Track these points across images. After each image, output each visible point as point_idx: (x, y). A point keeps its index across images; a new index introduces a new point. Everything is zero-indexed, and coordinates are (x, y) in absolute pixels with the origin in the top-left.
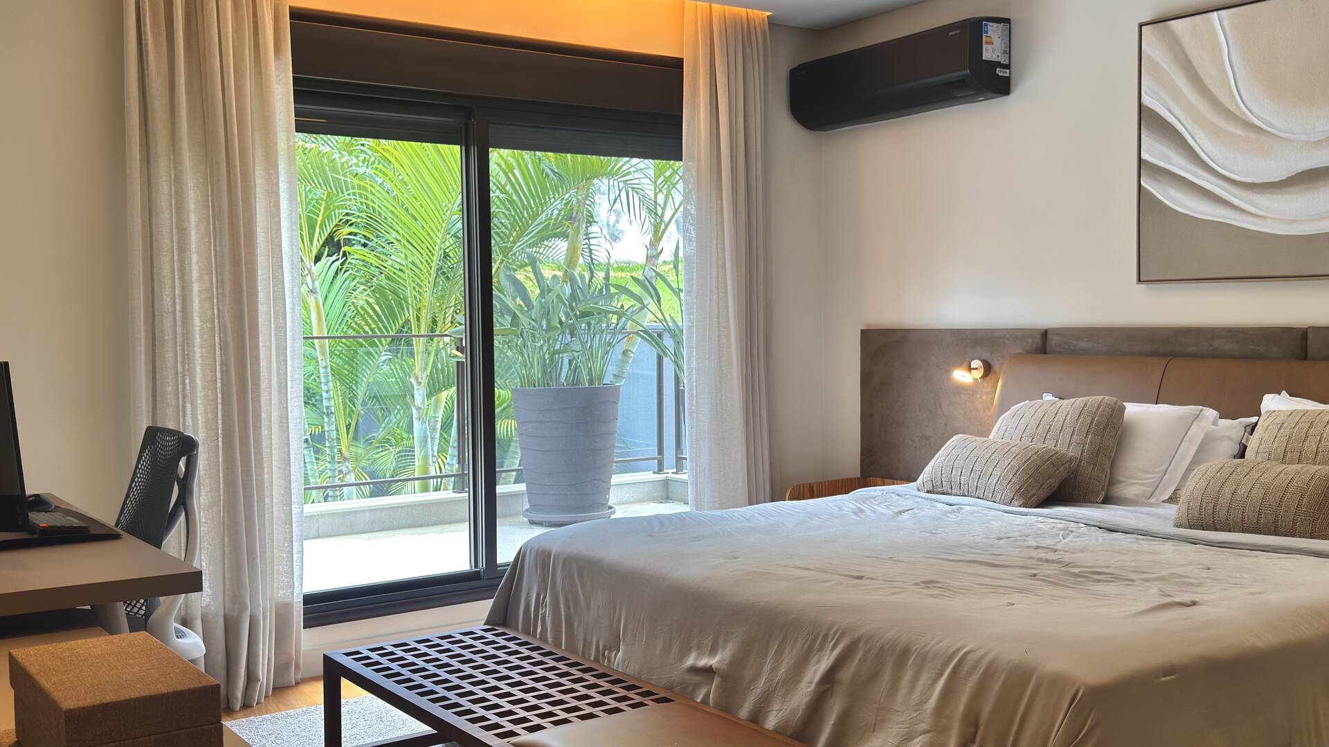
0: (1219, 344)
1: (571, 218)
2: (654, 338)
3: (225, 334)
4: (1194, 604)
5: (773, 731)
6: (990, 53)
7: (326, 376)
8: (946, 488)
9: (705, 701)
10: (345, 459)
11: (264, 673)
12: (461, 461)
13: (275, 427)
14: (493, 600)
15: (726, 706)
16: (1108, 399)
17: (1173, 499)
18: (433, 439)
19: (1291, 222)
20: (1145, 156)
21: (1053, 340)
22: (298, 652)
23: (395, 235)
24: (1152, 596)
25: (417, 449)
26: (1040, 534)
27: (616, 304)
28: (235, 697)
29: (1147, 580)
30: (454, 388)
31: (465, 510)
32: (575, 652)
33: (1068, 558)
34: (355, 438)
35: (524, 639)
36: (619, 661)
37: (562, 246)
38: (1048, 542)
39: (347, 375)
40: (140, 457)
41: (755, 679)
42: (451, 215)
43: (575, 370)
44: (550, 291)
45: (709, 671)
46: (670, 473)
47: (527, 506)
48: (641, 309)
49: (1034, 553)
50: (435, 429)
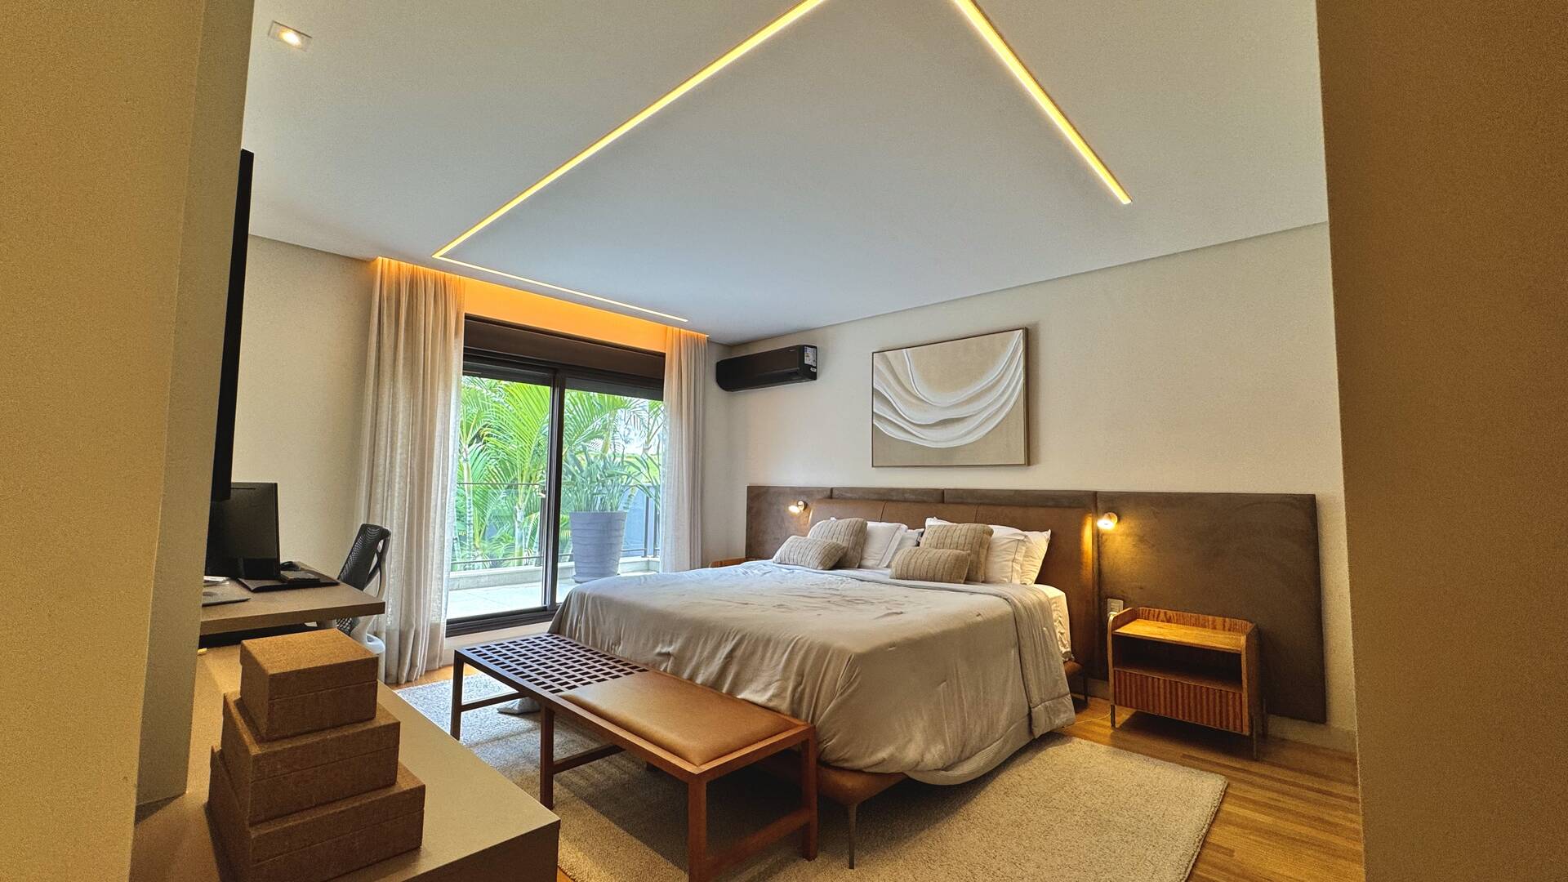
0: (907, 496)
1: (605, 428)
2: (645, 489)
3: (413, 476)
4: (902, 613)
5: (701, 684)
6: (808, 360)
7: (470, 504)
8: (787, 562)
9: (665, 670)
10: (477, 549)
11: (421, 663)
12: (540, 550)
13: (437, 526)
14: (551, 622)
15: (676, 672)
16: (860, 520)
17: (888, 566)
18: (526, 539)
19: (937, 442)
20: (875, 410)
21: (836, 493)
22: (441, 650)
23: (513, 433)
24: (882, 610)
25: (517, 543)
26: (830, 583)
27: (626, 471)
28: (402, 675)
29: (880, 603)
30: (539, 513)
31: (541, 575)
32: (596, 646)
33: (844, 593)
34: (483, 539)
35: (568, 640)
36: (619, 651)
37: (600, 442)
38: (834, 586)
39: (481, 505)
40: (356, 541)
41: (691, 659)
42: (544, 423)
43: (603, 503)
44: (593, 463)
45: (668, 655)
46: (650, 557)
47: (574, 573)
48: (639, 474)
49: (828, 591)
50: (527, 534)
